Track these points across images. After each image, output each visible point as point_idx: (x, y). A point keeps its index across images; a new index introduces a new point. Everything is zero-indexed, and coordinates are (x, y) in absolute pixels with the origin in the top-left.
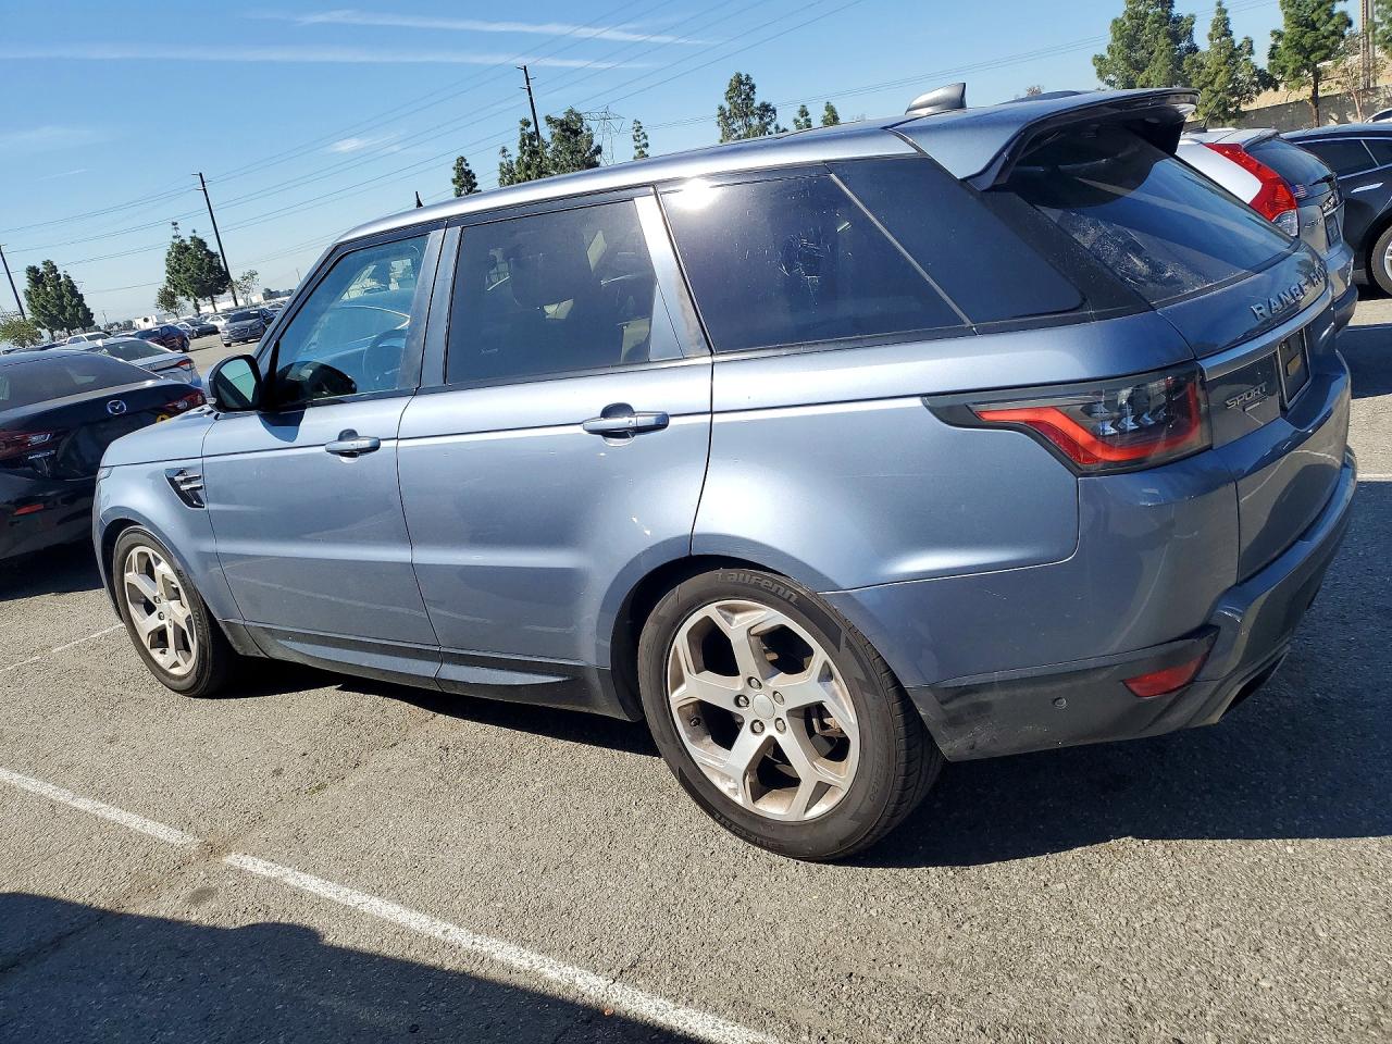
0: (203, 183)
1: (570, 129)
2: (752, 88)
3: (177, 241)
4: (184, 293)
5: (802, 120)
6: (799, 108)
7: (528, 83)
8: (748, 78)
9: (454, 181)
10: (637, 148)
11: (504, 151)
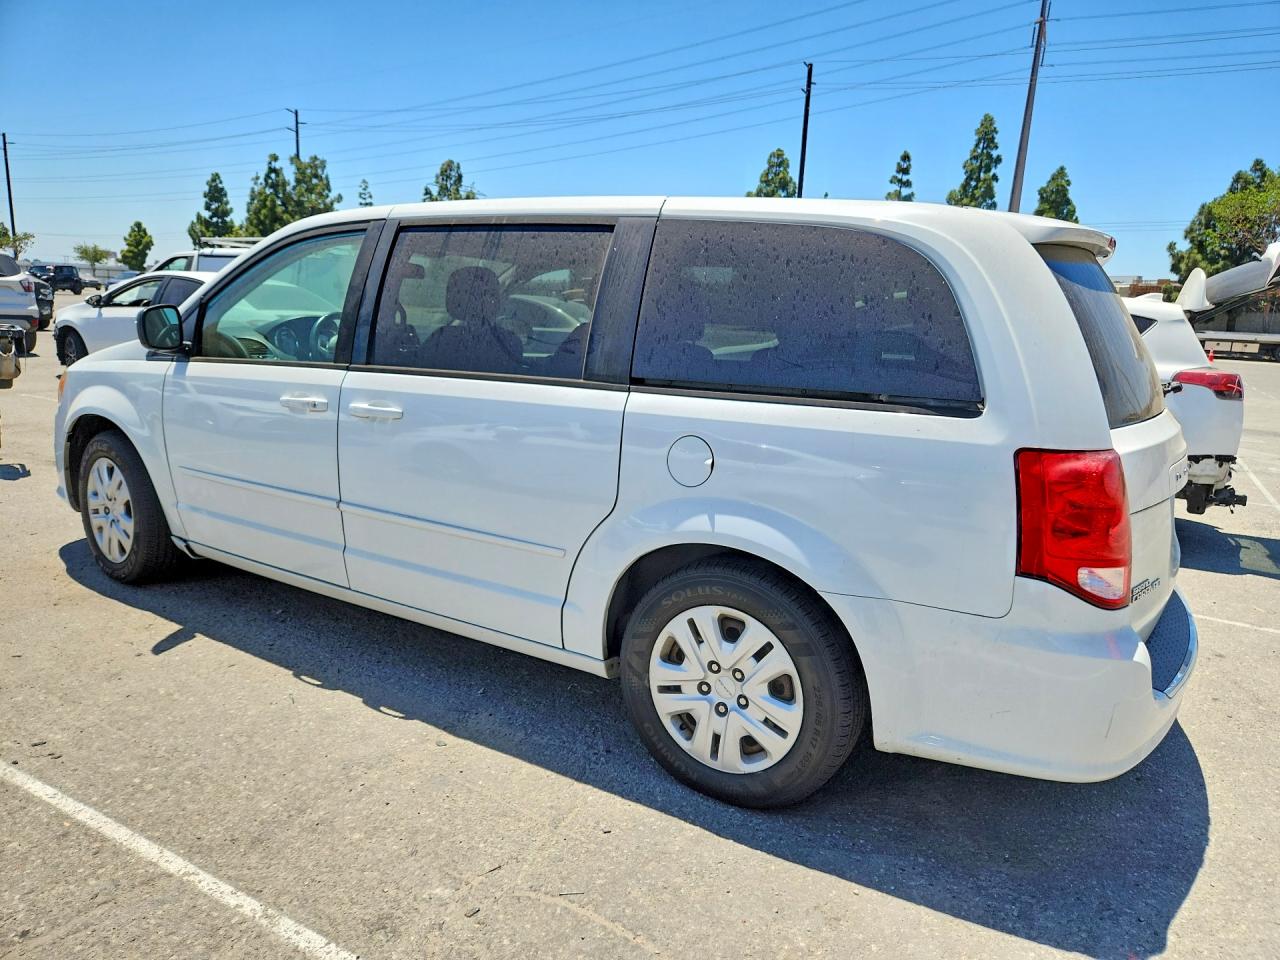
0: (5, 144)
2: (460, 178)
7: (297, 127)
8: (459, 167)
9: (206, 195)
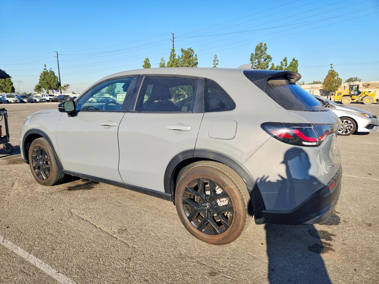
3: (45, 71)
4: (44, 87)
5: (284, 63)
6: (284, 58)
10: (214, 64)
11: (163, 59)
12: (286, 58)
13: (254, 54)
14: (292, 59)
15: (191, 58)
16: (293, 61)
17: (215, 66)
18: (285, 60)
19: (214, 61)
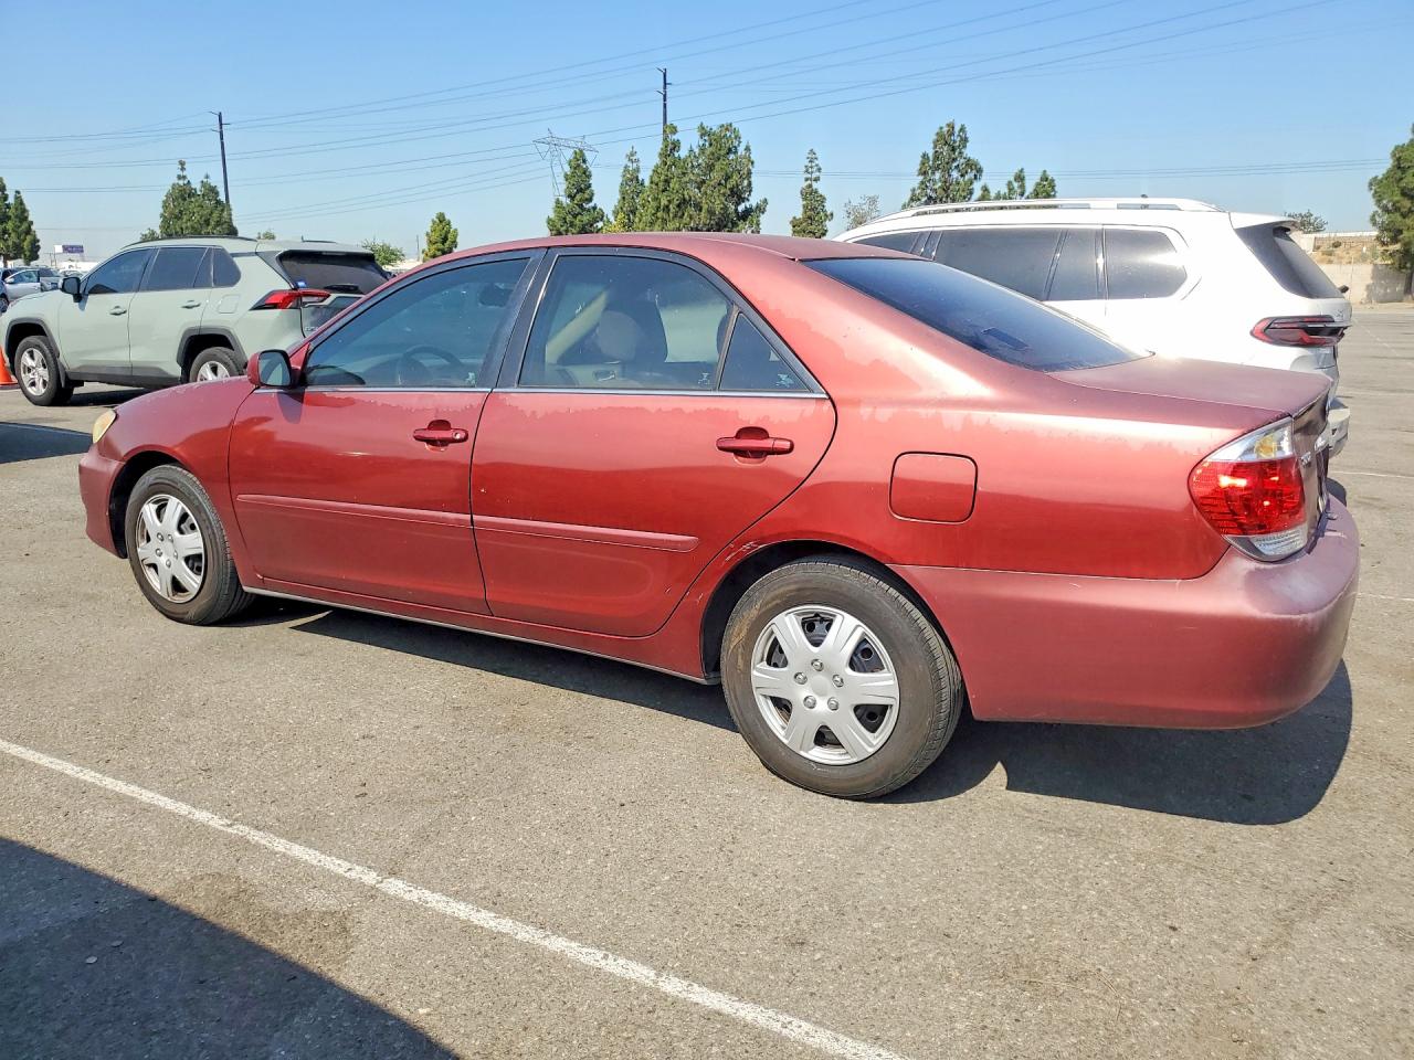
0: (221, 125)
1: (721, 145)
2: (965, 140)
3: (181, 182)
5: (1016, 185)
6: (1016, 171)
7: (665, 88)
8: (962, 129)
9: (566, 177)
10: (807, 180)
11: (632, 155)
12: (1022, 171)
13: (931, 158)
14: (1039, 175)
15: (732, 156)
16: (1042, 180)
17: (810, 186)
18: (1020, 178)
19: (807, 171)
